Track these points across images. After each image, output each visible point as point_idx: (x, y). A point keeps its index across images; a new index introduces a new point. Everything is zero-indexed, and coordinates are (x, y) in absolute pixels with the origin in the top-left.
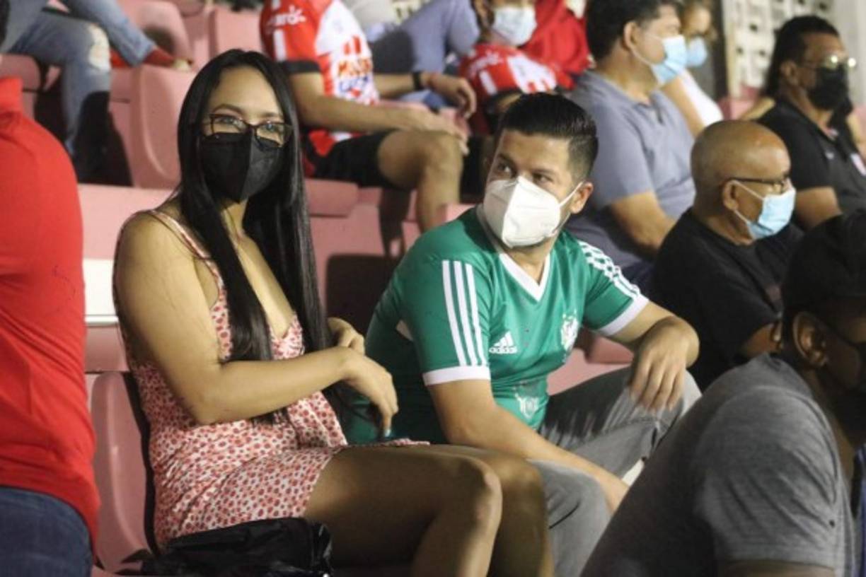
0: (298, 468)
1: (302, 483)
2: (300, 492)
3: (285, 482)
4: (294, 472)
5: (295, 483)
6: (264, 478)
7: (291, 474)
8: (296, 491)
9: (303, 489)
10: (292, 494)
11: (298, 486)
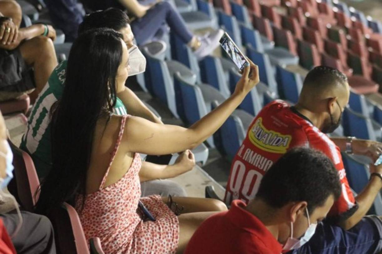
0: (167, 233)
1: (173, 240)
2: (173, 245)
3: (164, 241)
4: (167, 235)
5: (169, 241)
6: (154, 240)
7: (166, 237)
8: (171, 245)
9: (174, 243)
10: (170, 246)
11: (171, 242)
